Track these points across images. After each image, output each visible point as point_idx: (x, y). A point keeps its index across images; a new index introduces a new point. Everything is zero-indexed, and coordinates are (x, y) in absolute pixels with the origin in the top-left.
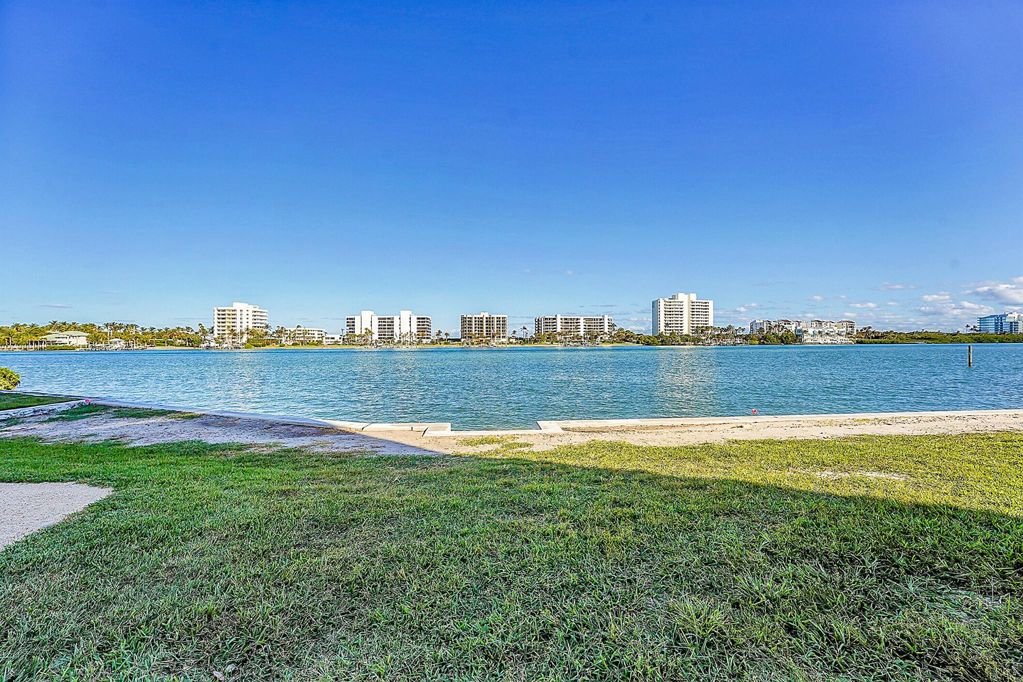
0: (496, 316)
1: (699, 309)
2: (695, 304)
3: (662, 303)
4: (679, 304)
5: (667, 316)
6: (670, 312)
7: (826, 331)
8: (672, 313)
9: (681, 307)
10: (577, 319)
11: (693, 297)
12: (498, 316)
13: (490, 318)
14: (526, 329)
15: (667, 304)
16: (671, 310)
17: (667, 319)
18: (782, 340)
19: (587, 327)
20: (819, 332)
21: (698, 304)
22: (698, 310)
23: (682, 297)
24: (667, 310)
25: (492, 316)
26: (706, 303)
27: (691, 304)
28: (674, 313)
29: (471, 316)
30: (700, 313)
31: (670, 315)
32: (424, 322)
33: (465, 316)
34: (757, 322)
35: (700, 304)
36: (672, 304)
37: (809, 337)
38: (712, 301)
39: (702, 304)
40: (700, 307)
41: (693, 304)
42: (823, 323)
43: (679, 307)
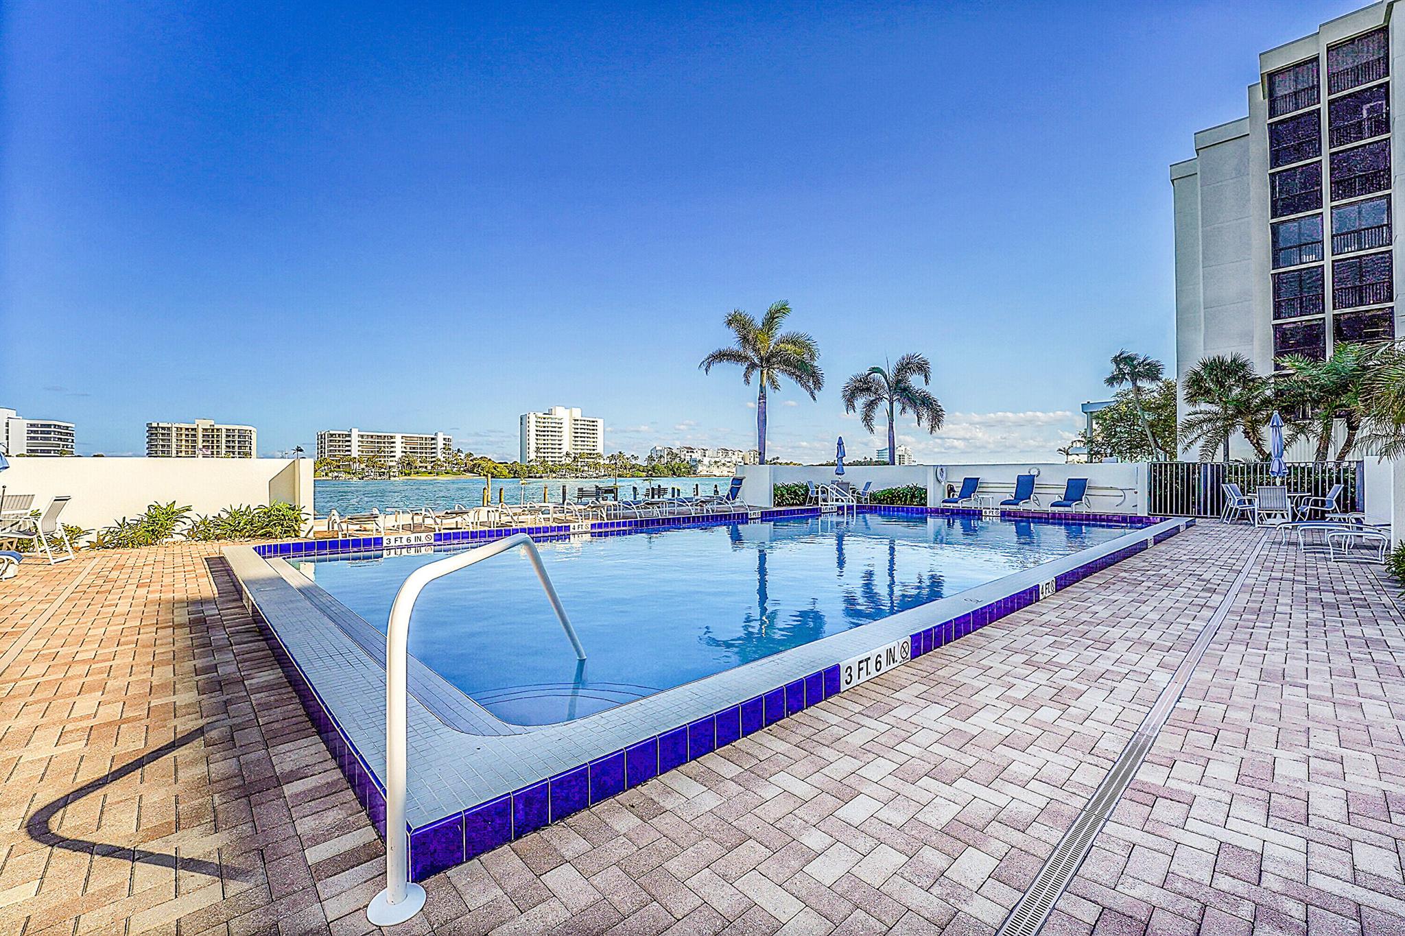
0: (224, 427)
1: (585, 430)
2: (579, 422)
3: (533, 419)
4: (557, 421)
5: (539, 437)
6: (544, 431)
7: (723, 461)
8: (546, 433)
9: (560, 425)
10: (392, 437)
11: (577, 413)
12: (229, 427)
13: (213, 430)
14: (301, 450)
15: (539, 420)
16: (546, 429)
17: (539, 442)
18: (674, 471)
19: (408, 450)
20: (716, 462)
21: (583, 423)
22: (583, 431)
23: (561, 413)
24: (538, 429)
25: (216, 427)
26: (593, 422)
27: (573, 422)
28: (550, 433)
29: (170, 425)
30: (586, 435)
31: (544, 436)
32: (49, 433)
33: (154, 425)
34: (658, 448)
35: (586, 423)
36: (546, 420)
37: (705, 468)
38: (602, 420)
39: (589, 423)
40: (586, 427)
41: (576, 422)
42: (730, 452)
43: (557, 425)
